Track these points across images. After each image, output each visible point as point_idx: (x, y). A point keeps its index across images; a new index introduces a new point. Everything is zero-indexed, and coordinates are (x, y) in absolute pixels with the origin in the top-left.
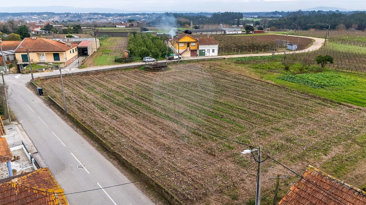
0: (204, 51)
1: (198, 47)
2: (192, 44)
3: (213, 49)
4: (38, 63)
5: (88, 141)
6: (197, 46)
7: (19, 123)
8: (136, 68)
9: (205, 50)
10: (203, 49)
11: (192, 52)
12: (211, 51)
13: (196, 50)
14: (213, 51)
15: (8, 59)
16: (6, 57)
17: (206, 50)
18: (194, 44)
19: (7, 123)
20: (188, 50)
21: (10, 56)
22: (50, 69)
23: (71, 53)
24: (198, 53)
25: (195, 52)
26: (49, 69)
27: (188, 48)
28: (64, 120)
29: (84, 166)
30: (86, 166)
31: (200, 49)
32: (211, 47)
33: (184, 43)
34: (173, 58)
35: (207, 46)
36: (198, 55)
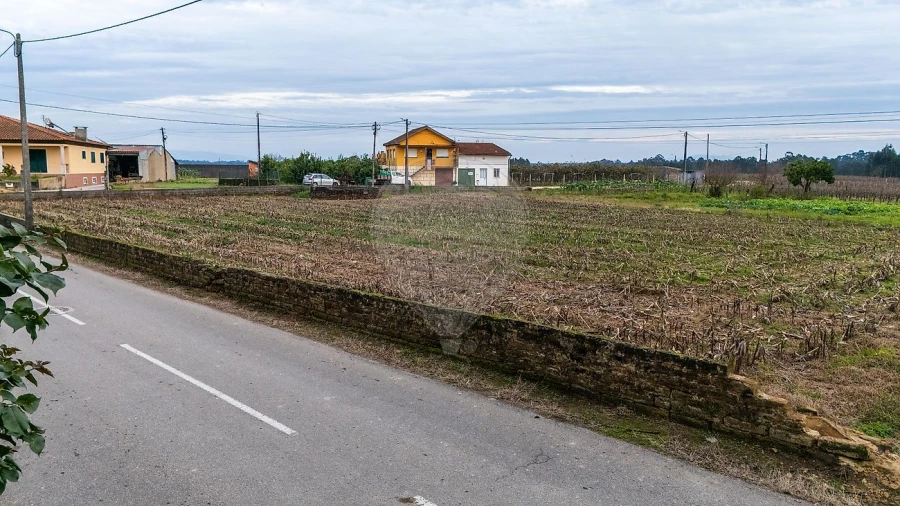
0: (471, 174)
1: (456, 162)
2: (440, 153)
3: (497, 167)
6: (452, 158)
9: (473, 170)
10: (470, 167)
11: (441, 174)
12: (491, 173)
13: (450, 170)
14: (497, 173)
17: (477, 172)
18: (445, 153)
20: (429, 168)
22: (12, 185)
23: (84, 157)
24: (455, 177)
25: (448, 175)
26: (7, 185)
27: (429, 161)
29: (64, 309)
30: (73, 310)
31: (460, 166)
32: (490, 164)
33: (419, 148)
34: (390, 181)
35: (480, 159)
36: (455, 182)
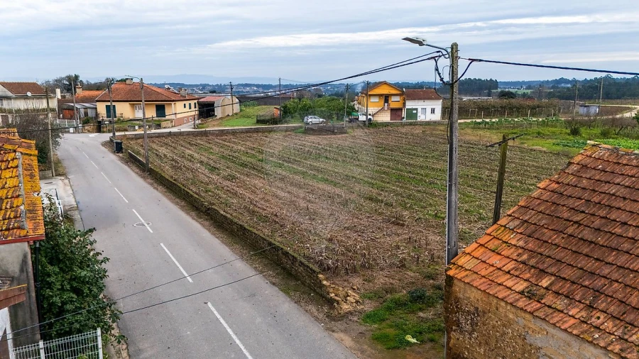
0: (415, 112)
1: (404, 104)
2: (394, 99)
3: (433, 107)
4: (131, 120)
5: (170, 199)
6: (402, 102)
7: (67, 178)
8: (290, 131)
9: (416, 109)
10: (414, 107)
11: (394, 112)
12: (429, 111)
13: (401, 110)
14: (433, 111)
15: (86, 114)
16: (82, 111)
17: (419, 110)
18: (397, 99)
19: (47, 176)
20: (386, 109)
21: (89, 111)
23: (185, 107)
24: (404, 114)
25: (399, 113)
27: (386, 104)
28: (142, 177)
29: (148, 224)
30: (151, 224)
31: (407, 107)
32: (428, 105)
33: (380, 96)
34: (358, 119)
35: (421, 102)
36: (404, 118)
